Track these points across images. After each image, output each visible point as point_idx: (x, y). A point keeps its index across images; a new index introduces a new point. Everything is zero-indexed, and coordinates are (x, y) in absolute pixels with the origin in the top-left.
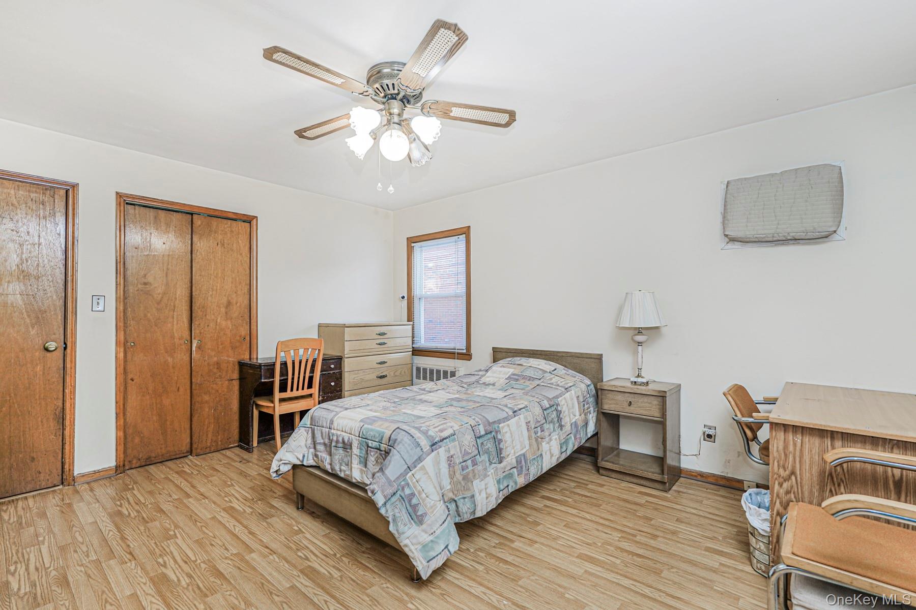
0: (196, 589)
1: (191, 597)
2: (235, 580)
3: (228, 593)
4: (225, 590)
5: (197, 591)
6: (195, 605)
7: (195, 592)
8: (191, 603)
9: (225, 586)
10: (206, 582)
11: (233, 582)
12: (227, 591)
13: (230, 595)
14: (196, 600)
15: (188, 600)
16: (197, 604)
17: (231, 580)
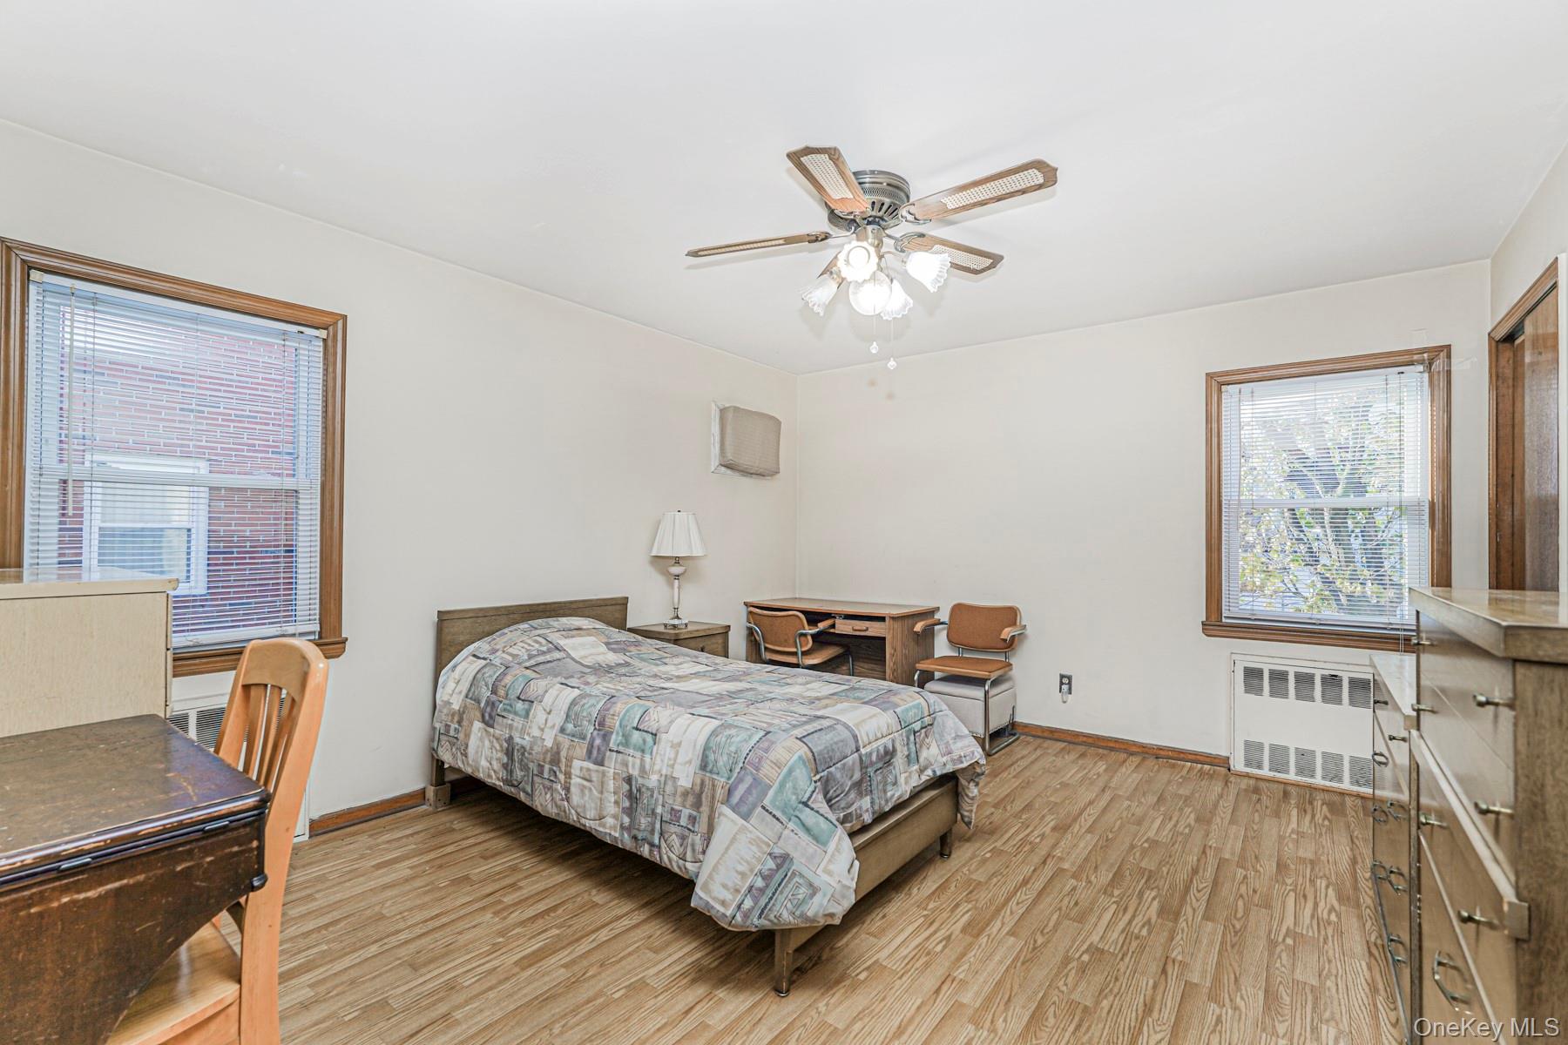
0: (1083, 1029)
1: (1101, 1026)
2: (1036, 993)
3: (1064, 988)
4: (1060, 994)
5: (1086, 1025)
6: (1109, 1012)
7: (1090, 1026)
8: (1109, 1019)
9: (1056, 998)
10: (1062, 1026)
11: (1041, 995)
12: (1063, 992)
13: (1066, 985)
14: (1100, 1017)
15: (1107, 1027)
16: (1105, 1011)
17: (1038, 999)
